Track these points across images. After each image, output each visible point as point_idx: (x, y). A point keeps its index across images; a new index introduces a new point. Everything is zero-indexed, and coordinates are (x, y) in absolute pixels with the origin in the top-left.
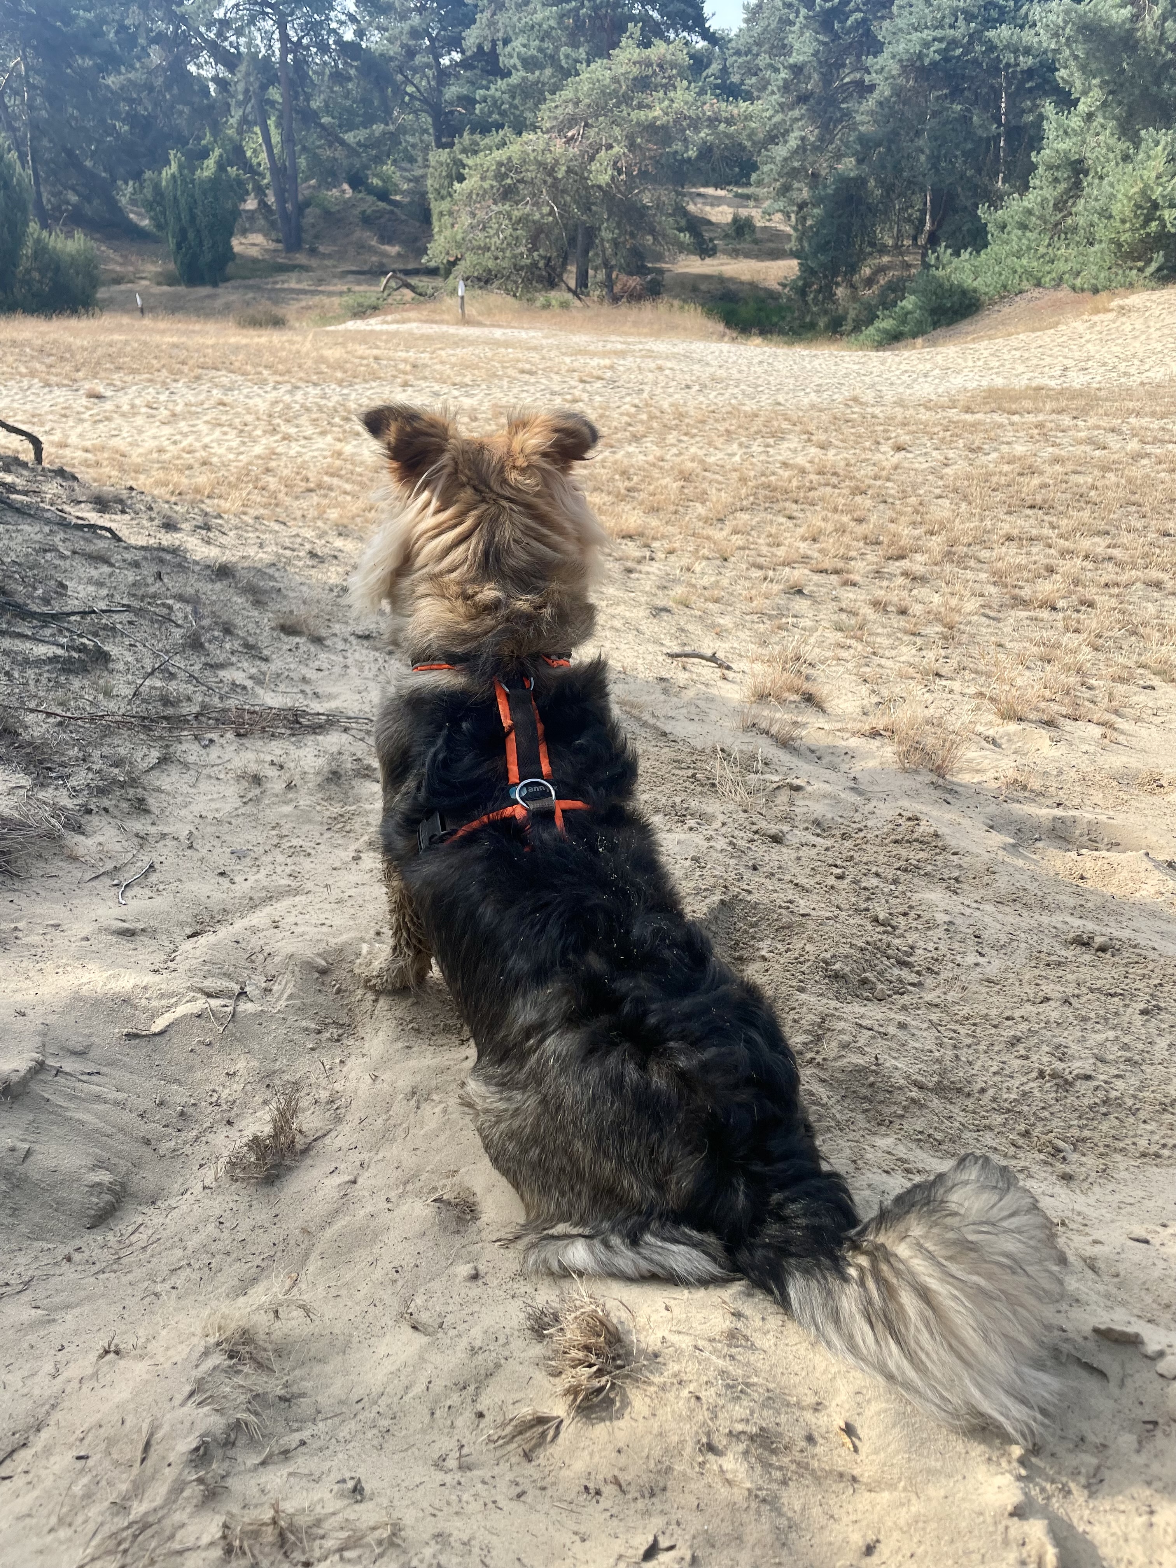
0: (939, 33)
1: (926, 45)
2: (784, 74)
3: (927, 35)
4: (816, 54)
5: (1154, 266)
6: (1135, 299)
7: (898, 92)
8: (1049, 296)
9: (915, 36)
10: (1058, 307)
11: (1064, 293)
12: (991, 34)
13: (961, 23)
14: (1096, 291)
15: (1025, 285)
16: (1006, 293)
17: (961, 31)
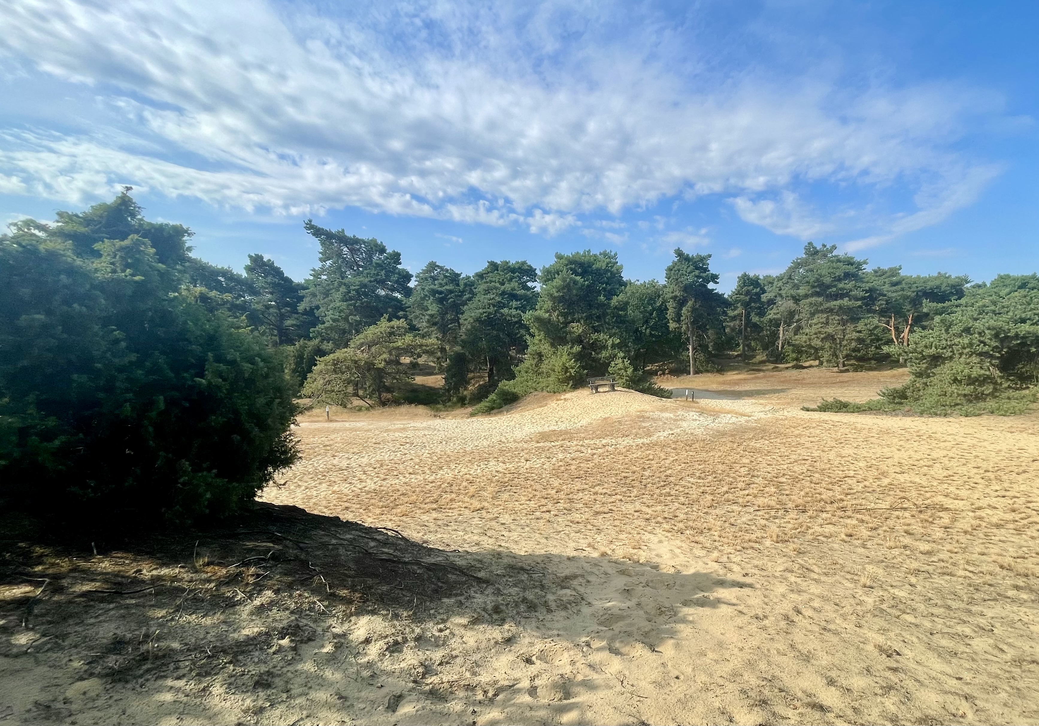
0: (484, 310)
1: (481, 314)
2: (427, 317)
3: (481, 311)
4: (438, 311)
5: (570, 385)
6: (568, 395)
7: (473, 327)
8: (541, 394)
9: (477, 311)
10: (544, 398)
11: (545, 393)
12: (502, 311)
13: (491, 307)
14: (555, 393)
15: (532, 390)
16: (526, 393)
17: (492, 309)
